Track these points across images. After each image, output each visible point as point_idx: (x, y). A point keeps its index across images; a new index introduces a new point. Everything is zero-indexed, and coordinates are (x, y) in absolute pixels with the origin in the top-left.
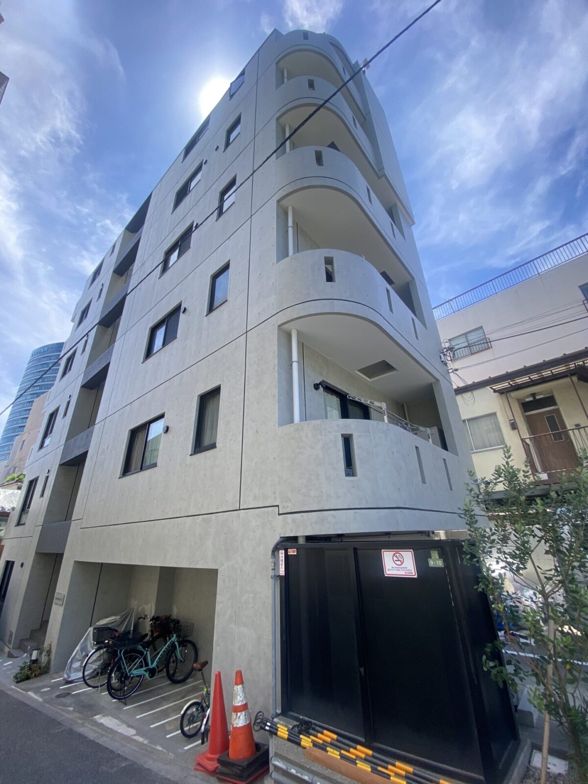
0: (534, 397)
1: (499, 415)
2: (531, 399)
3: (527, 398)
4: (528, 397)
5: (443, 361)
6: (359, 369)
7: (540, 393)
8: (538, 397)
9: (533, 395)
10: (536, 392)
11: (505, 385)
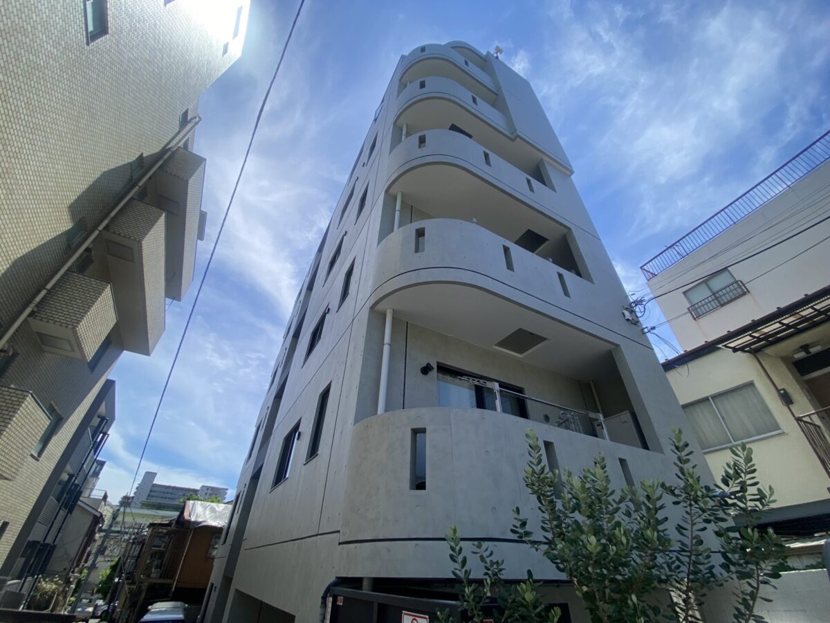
0: (808, 352)
1: (758, 384)
2: (802, 355)
3: (796, 353)
4: (797, 351)
5: (628, 320)
6: (496, 342)
7: (814, 344)
8: (813, 350)
9: (805, 348)
10: (808, 342)
11: (745, 339)
